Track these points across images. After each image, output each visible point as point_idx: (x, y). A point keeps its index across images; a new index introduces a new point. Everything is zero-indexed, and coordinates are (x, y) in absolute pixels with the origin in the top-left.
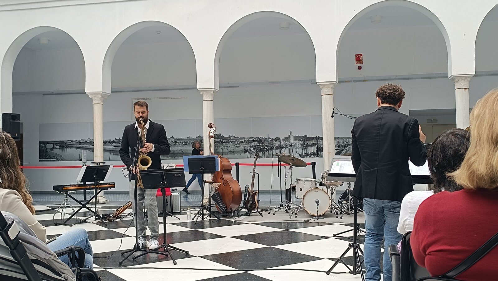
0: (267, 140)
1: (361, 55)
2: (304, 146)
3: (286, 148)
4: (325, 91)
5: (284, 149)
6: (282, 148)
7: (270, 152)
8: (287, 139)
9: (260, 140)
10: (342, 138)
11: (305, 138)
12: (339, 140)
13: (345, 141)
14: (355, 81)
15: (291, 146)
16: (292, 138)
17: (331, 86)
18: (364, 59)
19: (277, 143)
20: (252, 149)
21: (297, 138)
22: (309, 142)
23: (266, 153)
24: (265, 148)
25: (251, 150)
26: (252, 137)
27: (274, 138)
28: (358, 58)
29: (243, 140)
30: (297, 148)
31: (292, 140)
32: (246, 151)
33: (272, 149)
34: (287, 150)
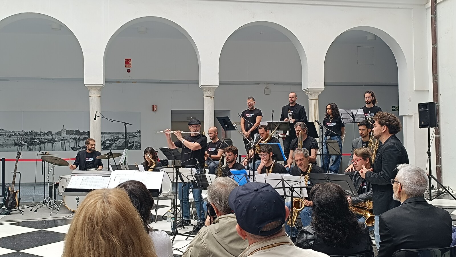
0: (39, 133)
1: (130, 60)
2: (76, 140)
3: (58, 141)
4: (93, 93)
5: (56, 143)
6: (55, 141)
7: (42, 145)
8: (59, 133)
9: (31, 134)
10: (113, 133)
11: (78, 132)
12: (110, 135)
13: (115, 136)
14: (124, 82)
15: (63, 140)
16: (64, 133)
17: (99, 89)
18: (133, 63)
19: (49, 137)
20: (23, 142)
21: (68, 132)
22: (81, 137)
23: (38, 146)
24: (36, 142)
25: (21, 144)
26: (23, 131)
27: (46, 132)
28: (128, 62)
29: (13, 134)
30: (69, 142)
31: (64, 134)
32: (16, 144)
33: (44, 143)
34: (60, 143)
